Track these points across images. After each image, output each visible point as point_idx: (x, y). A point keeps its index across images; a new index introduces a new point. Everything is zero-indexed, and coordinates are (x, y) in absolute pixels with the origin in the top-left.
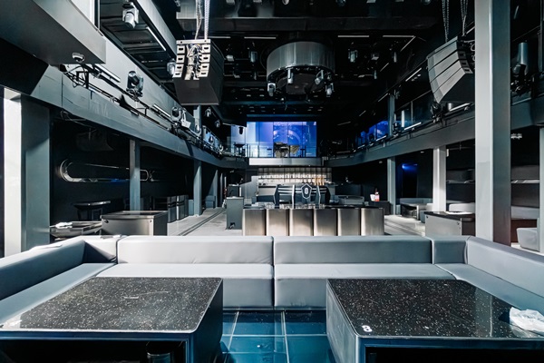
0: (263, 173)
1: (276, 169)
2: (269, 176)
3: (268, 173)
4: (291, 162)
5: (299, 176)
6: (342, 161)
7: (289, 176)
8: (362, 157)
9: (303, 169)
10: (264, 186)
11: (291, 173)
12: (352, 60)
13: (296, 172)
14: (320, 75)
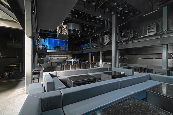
0: (50, 55)
1: (55, 54)
2: (53, 56)
3: (52, 55)
4: (61, 52)
5: (62, 56)
6: (76, 52)
7: (59, 56)
8: (82, 52)
9: (64, 54)
10: (52, 59)
11: (60, 55)
12: (85, 30)
13: (62, 55)
14: (79, 32)
